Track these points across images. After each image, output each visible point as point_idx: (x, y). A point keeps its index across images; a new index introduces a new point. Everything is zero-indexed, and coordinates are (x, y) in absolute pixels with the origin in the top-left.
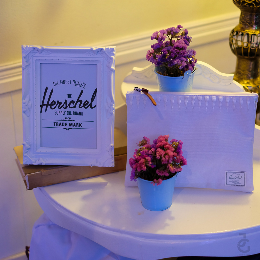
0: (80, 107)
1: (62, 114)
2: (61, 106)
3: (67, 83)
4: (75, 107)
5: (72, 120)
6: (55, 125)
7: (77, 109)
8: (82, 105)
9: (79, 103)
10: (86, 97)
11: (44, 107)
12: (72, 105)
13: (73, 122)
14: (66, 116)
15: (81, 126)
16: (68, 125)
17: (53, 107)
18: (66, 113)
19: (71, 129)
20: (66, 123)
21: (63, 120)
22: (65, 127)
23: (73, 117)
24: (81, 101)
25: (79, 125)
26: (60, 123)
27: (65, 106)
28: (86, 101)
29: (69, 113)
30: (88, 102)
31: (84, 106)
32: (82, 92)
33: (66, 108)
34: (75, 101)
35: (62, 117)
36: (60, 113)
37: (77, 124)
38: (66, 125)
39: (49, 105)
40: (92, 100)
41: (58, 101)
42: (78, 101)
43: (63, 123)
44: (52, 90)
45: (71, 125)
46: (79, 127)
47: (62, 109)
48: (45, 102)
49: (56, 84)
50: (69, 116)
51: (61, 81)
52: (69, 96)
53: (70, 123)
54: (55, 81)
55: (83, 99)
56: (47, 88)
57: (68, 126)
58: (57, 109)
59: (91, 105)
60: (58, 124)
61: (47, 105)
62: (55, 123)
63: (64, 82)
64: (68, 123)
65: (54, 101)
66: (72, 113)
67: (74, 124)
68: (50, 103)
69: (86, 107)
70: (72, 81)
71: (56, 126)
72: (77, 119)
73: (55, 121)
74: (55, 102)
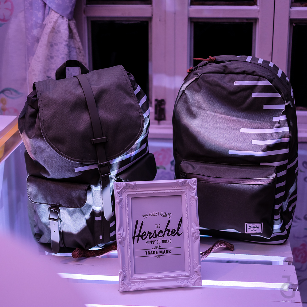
0: (168, 235)
1: (153, 243)
2: (151, 236)
3: (155, 215)
4: (163, 236)
5: (162, 248)
6: (146, 254)
7: (166, 238)
8: (170, 233)
9: (167, 232)
10: (173, 226)
11: (136, 238)
12: (161, 234)
13: (163, 250)
14: (156, 244)
15: (170, 253)
16: (158, 252)
17: (144, 237)
18: (156, 242)
19: (162, 256)
20: (157, 251)
21: (154, 249)
22: (156, 255)
23: (162, 245)
24: (169, 230)
25: (168, 252)
26: (151, 252)
27: (154, 236)
28: (174, 229)
29: (159, 242)
30: (175, 231)
31: (171, 234)
32: (169, 221)
33: (155, 238)
34: (164, 230)
35: (152, 246)
36: (151, 243)
37: (166, 251)
38: (156, 252)
39: (140, 236)
40: (179, 228)
41: (148, 232)
42: (166, 230)
43: (153, 251)
44: (143, 222)
45: (161, 252)
46: (168, 254)
47: (153, 239)
48: (137, 234)
49: (145, 216)
50: (159, 245)
51: (150, 214)
52: (158, 226)
53: (160, 251)
54: (144, 214)
55: (170, 227)
56: (137, 221)
57: (159, 254)
58: (148, 239)
59: (177, 233)
60: (149, 253)
61: (139, 236)
62: (146, 252)
63: (153, 214)
64: (158, 250)
65: (144, 232)
66: (161, 242)
67: (164, 251)
68: (141, 235)
69: (173, 234)
70: (160, 213)
71: (148, 255)
72: (166, 246)
73: (146, 251)
74: (146, 233)
